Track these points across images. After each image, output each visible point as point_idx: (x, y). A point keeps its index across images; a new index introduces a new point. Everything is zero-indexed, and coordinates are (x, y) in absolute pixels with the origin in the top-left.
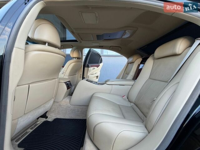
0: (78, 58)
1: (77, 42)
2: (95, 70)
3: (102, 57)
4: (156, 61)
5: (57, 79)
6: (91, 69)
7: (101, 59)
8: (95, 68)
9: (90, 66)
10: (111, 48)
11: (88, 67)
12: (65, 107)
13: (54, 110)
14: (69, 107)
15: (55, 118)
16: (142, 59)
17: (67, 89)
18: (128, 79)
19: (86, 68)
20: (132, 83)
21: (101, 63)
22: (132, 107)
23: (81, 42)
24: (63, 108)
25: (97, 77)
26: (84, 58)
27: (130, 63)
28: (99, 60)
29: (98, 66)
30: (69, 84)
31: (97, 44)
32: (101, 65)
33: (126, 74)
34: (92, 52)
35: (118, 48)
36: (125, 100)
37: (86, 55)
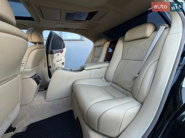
0: (40, 43)
1: (34, 20)
2: (59, 56)
3: (64, 41)
4: (125, 43)
5: (19, 75)
6: (55, 55)
7: (64, 43)
8: (60, 53)
9: (54, 52)
10: (77, 31)
11: (52, 53)
12: (40, 106)
13: (22, 115)
14: (46, 105)
15: (29, 124)
16: (110, 43)
17: (38, 85)
18: (100, 62)
19: (50, 55)
20: (106, 64)
21: (64, 48)
22: (111, 85)
23: (40, 21)
24: (37, 108)
25: (63, 63)
26: (45, 42)
27: (97, 47)
28: (62, 45)
29: (62, 52)
30: (37, 78)
31: (63, 26)
32: (65, 50)
33: (95, 57)
34: (54, 36)
35: (85, 31)
36: (103, 81)
37: (46, 39)
